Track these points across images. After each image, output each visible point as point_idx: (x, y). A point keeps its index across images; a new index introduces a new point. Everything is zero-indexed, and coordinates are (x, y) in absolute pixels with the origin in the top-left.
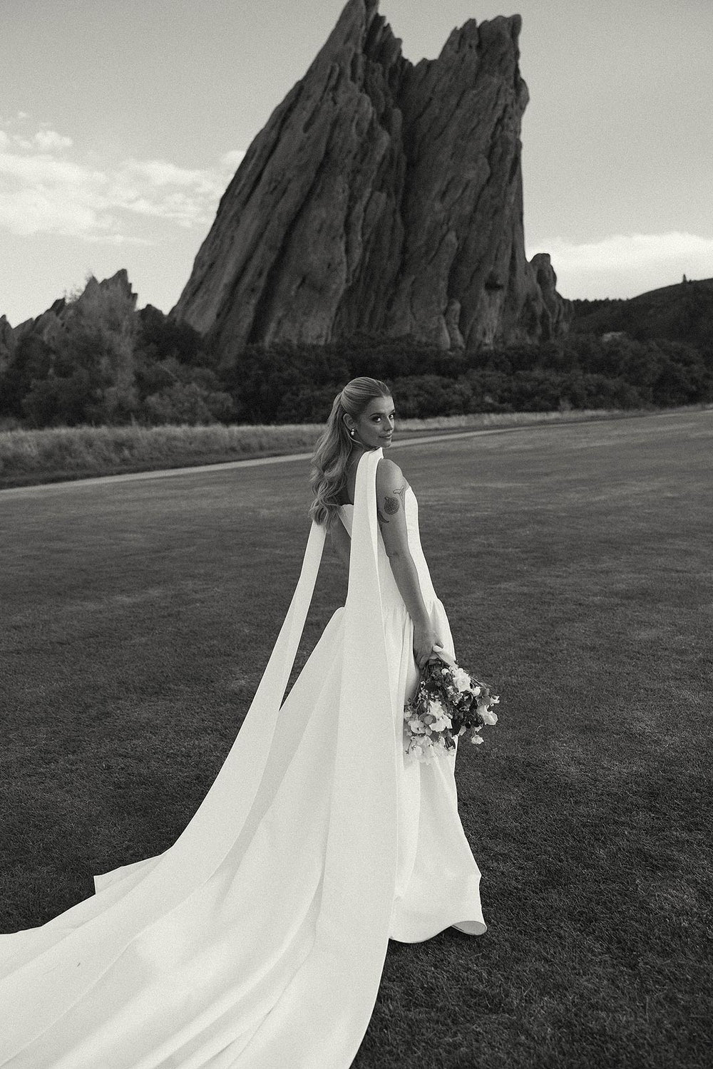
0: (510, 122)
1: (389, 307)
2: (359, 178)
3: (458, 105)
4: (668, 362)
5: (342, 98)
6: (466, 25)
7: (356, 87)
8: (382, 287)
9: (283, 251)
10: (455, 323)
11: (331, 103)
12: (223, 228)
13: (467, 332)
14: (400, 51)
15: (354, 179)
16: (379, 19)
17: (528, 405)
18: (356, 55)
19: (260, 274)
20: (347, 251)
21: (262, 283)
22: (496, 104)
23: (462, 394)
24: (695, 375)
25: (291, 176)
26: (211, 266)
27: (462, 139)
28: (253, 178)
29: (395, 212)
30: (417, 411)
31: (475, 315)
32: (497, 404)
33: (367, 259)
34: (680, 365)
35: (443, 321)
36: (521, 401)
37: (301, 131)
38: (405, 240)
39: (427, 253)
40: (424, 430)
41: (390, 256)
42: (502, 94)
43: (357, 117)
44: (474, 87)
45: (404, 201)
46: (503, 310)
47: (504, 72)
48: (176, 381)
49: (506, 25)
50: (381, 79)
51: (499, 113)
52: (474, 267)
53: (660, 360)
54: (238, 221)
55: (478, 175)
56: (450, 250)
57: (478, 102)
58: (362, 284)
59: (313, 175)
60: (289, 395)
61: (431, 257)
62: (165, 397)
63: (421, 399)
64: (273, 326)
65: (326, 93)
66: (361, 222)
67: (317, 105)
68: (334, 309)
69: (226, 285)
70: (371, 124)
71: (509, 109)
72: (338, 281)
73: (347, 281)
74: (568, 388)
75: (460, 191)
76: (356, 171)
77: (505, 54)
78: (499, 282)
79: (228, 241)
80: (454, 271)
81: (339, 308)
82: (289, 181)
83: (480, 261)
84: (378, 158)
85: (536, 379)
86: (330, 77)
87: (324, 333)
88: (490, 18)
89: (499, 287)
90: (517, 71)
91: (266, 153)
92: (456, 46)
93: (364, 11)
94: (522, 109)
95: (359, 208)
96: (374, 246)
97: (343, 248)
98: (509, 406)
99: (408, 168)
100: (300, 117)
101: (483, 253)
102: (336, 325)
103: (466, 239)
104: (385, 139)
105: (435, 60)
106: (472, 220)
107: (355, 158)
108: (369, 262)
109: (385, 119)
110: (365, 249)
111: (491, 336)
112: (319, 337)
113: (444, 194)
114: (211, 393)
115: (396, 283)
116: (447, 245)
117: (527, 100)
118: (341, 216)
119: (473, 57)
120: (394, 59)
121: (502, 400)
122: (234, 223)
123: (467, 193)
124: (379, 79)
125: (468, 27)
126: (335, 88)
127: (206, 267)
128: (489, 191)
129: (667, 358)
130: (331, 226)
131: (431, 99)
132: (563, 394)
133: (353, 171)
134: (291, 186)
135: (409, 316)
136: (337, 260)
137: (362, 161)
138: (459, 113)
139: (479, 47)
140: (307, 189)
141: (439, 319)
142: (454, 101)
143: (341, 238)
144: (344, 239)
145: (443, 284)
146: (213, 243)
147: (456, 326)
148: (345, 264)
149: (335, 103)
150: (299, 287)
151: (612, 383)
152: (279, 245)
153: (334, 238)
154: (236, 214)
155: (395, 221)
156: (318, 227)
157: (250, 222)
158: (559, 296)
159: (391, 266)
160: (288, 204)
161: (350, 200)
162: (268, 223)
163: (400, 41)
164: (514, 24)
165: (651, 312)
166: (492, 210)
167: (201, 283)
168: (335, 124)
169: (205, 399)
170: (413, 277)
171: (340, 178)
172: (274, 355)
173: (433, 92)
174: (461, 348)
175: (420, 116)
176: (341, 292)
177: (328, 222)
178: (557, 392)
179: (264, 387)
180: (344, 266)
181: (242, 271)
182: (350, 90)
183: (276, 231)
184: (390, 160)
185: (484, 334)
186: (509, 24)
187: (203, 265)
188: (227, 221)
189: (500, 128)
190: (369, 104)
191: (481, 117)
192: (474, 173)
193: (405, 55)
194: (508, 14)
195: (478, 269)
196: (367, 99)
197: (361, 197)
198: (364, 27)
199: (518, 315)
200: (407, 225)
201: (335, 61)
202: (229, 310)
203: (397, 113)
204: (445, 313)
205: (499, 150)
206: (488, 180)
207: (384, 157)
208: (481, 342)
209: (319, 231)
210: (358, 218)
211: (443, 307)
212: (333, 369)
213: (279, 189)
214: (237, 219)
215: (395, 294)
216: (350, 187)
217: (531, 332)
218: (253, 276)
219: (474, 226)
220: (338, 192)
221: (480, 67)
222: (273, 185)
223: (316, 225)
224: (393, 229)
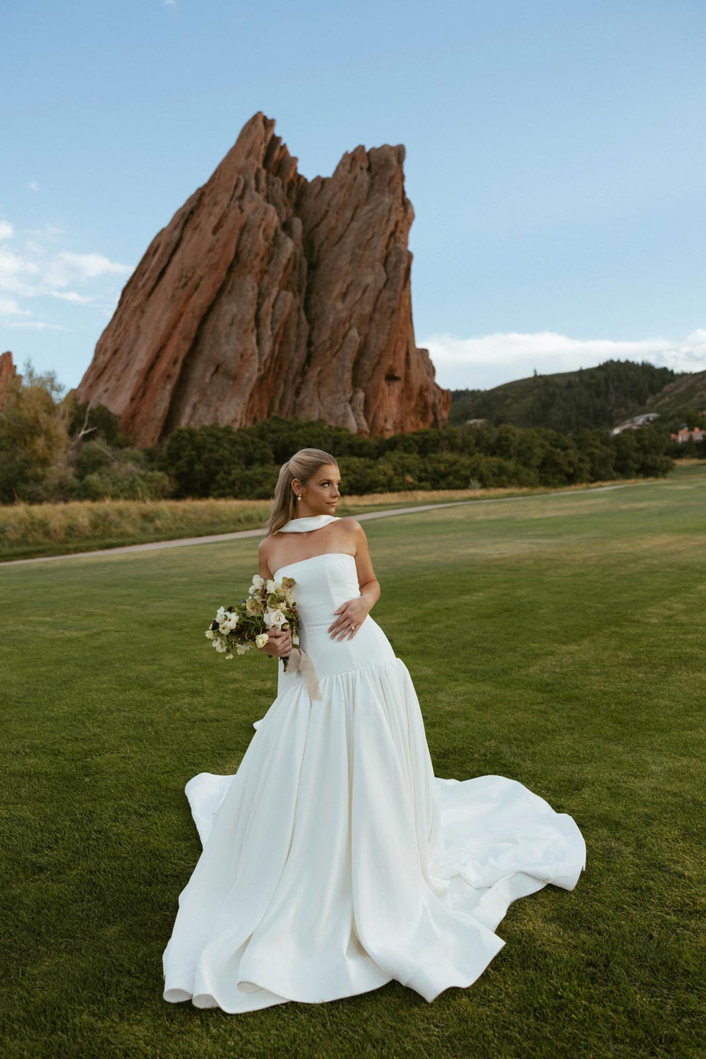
0: (401, 235)
1: (297, 394)
2: (266, 278)
3: (352, 219)
4: (549, 447)
5: (248, 207)
6: (356, 149)
7: (260, 197)
8: (291, 377)
9: (196, 341)
10: (361, 410)
11: (238, 211)
12: (126, 317)
13: (371, 419)
14: (296, 169)
15: (262, 278)
16: (275, 140)
17: (443, 484)
18: (258, 170)
19: (175, 362)
20: (258, 343)
21: (177, 370)
22: (389, 219)
23: (385, 474)
24: (572, 459)
25: (202, 274)
26: (115, 352)
27: (360, 249)
28: (157, 273)
29: (299, 309)
30: (347, 489)
31: (378, 403)
32: (416, 483)
33: (276, 352)
34: (559, 450)
35: (349, 409)
36: (438, 480)
37: (209, 234)
38: (310, 336)
39: (331, 347)
40: (371, 505)
41: (297, 347)
42: (393, 210)
43: (264, 224)
44: (366, 203)
45: (307, 300)
46: (400, 400)
47: (393, 192)
48: (113, 461)
49: (393, 153)
50: (280, 191)
51: (391, 227)
52: (375, 361)
53: (542, 446)
54: (143, 312)
55: (376, 280)
56: (353, 344)
57: (372, 217)
58: (271, 374)
59: (224, 274)
60: (221, 474)
61: (335, 351)
62: (104, 475)
63: (350, 478)
64: (188, 410)
65: (233, 202)
66: (270, 317)
67: (225, 212)
68: (247, 396)
69: (138, 372)
70: (276, 231)
71: (400, 225)
72: (251, 370)
73: (259, 370)
74: (475, 470)
75: (360, 293)
76: (264, 272)
77: (392, 178)
78: (396, 374)
79: (133, 330)
80: (357, 364)
81: (251, 395)
82: (201, 278)
83: (381, 356)
84: (284, 261)
85: (447, 461)
86: (236, 187)
87: (239, 417)
88: (378, 146)
89: (396, 379)
90: (404, 193)
91: (169, 251)
92: (348, 167)
93: (263, 131)
94: (410, 224)
95: (267, 304)
96: (281, 339)
97: (254, 340)
98: (427, 484)
99: (309, 270)
100: (207, 221)
101: (383, 349)
102: (250, 410)
103: (366, 336)
104: (289, 245)
105: (328, 178)
106: (371, 319)
107: (262, 260)
108: (279, 352)
109: (286, 226)
110: (275, 342)
111: (392, 422)
112: (235, 420)
113: (344, 296)
114: (147, 472)
115: (303, 373)
116: (351, 341)
117: (413, 217)
118: (252, 311)
119: (364, 177)
120: (292, 174)
121: (420, 480)
122: (138, 313)
123: (367, 294)
124: (279, 192)
125: (357, 153)
126: (241, 197)
127: (108, 354)
128: (386, 294)
129: (547, 443)
130: (242, 321)
131: (327, 212)
132: (473, 475)
133: (261, 272)
134: (202, 283)
135: (317, 403)
136: (250, 352)
137: (269, 263)
138: (355, 225)
139: (369, 169)
140: (218, 286)
141: (345, 406)
142: (349, 214)
143: (253, 330)
144: (255, 332)
145: (348, 376)
146: (115, 331)
147: (361, 413)
148: (257, 355)
149: (242, 211)
150: (212, 375)
151: (511, 465)
152: (193, 335)
153: (245, 331)
154: (140, 305)
155: (300, 317)
156: (230, 321)
157: (159, 314)
158: (438, 387)
159: (298, 358)
160: (200, 300)
161: (259, 298)
162: (181, 315)
163: (295, 159)
164: (400, 152)
165: (508, 402)
166: (390, 311)
167: (105, 368)
168: (243, 229)
169: (143, 477)
170: (319, 368)
171: (249, 278)
172: (205, 437)
173: (329, 205)
174: (366, 433)
175: (318, 225)
176: (254, 379)
177: (240, 317)
178: (468, 473)
179: (198, 467)
180: (256, 357)
181: (157, 358)
182: (255, 201)
183: (189, 322)
184: (293, 264)
185: (386, 421)
186: (395, 152)
187: (106, 351)
188: (129, 311)
189: (393, 240)
190: (274, 214)
191: (376, 230)
192: (372, 277)
193: (300, 171)
194: (393, 143)
195: (379, 363)
196: (272, 208)
197: (269, 295)
198: (263, 146)
199: (413, 404)
200: (310, 321)
201: (240, 173)
202: (144, 394)
203: (297, 224)
204: (351, 401)
205: (393, 259)
206: (385, 285)
207: (289, 260)
208: (384, 427)
209: (231, 325)
210: (267, 315)
211: (349, 396)
212: (258, 451)
213: (189, 284)
214: (141, 309)
215: (302, 383)
216: (259, 285)
217: (424, 419)
218: (169, 364)
219: (374, 325)
220: (248, 291)
221: (371, 186)
222: (184, 280)
223: (228, 319)
224: (298, 324)
